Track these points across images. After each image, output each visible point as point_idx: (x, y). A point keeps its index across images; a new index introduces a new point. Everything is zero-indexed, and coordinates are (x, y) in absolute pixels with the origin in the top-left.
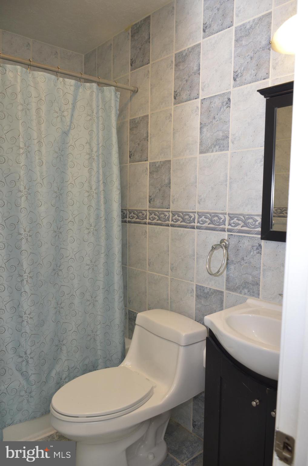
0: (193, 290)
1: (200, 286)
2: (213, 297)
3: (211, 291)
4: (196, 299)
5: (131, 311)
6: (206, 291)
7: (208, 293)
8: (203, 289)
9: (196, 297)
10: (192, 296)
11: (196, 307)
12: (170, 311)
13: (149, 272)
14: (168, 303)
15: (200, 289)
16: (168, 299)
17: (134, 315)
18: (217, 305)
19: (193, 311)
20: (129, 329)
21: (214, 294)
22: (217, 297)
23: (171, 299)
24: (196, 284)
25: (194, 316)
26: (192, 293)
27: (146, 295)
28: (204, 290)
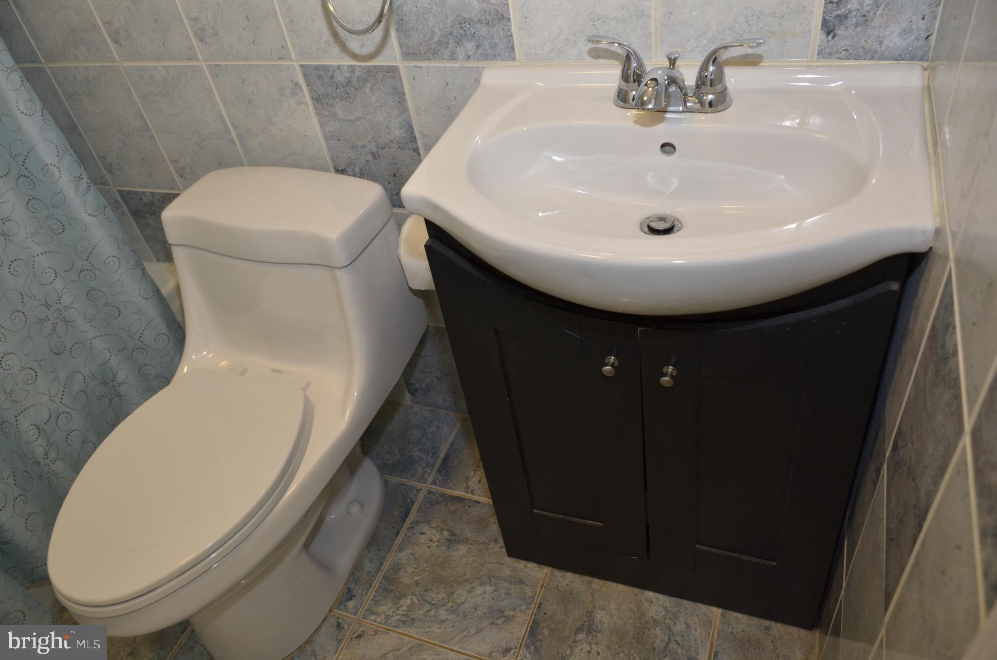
0: (296, 84)
1: (317, 68)
2: (368, 92)
3: (357, 73)
4: (316, 109)
5: (129, 192)
6: (339, 78)
7: (349, 82)
8: (330, 74)
9: (314, 106)
10: (300, 103)
11: (324, 133)
12: (248, 166)
13: (127, 64)
14: (232, 141)
15: (320, 77)
16: (228, 131)
17: (140, 199)
18: (388, 110)
19: (320, 146)
20: (148, 239)
21: (370, 79)
22: (382, 87)
23: (236, 127)
24: (302, 66)
25: (327, 157)
26: (297, 94)
27: (152, 137)
28: (332, 77)
